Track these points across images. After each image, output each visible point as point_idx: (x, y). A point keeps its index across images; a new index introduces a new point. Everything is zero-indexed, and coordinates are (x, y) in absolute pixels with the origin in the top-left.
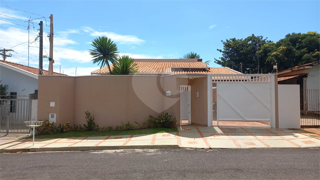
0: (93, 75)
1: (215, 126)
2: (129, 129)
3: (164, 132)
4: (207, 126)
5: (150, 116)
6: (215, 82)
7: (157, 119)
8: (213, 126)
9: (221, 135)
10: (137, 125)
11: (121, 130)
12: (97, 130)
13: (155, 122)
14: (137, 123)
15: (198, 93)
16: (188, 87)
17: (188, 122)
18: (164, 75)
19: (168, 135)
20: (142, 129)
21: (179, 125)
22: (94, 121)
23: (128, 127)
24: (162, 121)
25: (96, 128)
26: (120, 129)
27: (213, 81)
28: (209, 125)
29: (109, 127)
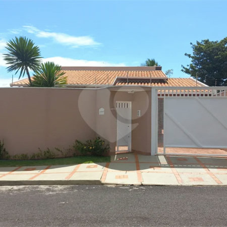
0: (13, 87)
1: (161, 155)
2: (48, 158)
3: (91, 162)
4: (150, 154)
5: (77, 141)
6: (161, 97)
7: (85, 145)
8: (158, 155)
9: (165, 166)
10: (59, 153)
11: (38, 159)
12: (8, 159)
13: (83, 149)
14: (59, 150)
15: (140, 111)
16: (127, 104)
17: (127, 149)
18: (97, 87)
19: (95, 166)
20: (66, 157)
21: (114, 154)
22: (4, 147)
23: (47, 155)
24: (91, 148)
25: (6, 156)
26: (36, 158)
27: (159, 95)
28: (153, 153)
29: (23, 155)
